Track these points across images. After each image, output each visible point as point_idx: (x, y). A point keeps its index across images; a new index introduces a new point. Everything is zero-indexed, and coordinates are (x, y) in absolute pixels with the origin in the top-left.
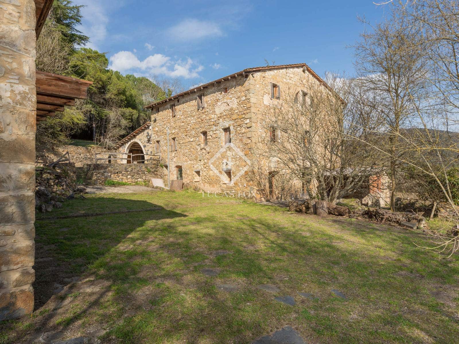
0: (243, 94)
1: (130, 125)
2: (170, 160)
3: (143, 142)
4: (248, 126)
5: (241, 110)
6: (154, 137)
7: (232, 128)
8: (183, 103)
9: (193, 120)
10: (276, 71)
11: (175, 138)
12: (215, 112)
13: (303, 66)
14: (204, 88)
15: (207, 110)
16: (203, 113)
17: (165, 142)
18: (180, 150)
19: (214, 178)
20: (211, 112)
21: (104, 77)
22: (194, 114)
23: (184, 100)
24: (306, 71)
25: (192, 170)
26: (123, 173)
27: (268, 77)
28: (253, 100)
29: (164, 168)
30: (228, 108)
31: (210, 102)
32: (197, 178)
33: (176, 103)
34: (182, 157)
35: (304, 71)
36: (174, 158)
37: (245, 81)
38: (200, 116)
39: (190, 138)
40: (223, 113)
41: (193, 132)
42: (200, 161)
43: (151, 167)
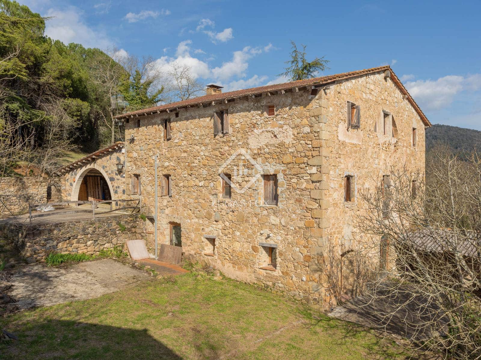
0: (305, 121)
1: (78, 124)
2: (159, 210)
3: (110, 172)
4: (315, 178)
5: (300, 148)
6: (130, 168)
7: (280, 177)
8: (187, 119)
9: (204, 152)
10: (354, 81)
11: (170, 176)
12: (248, 144)
13: (385, 70)
14: (229, 101)
15: (233, 138)
16: (223, 142)
17: (150, 178)
18: (178, 197)
19: (242, 256)
20: (240, 143)
21: (39, 50)
22: (207, 141)
23: (188, 114)
24: (388, 79)
25: (201, 235)
26: (79, 237)
27: (344, 91)
28: (324, 135)
29: (148, 221)
30: (274, 141)
31: (238, 125)
32: (208, 249)
33: (173, 117)
34: (181, 209)
35: (385, 78)
36: (165, 208)
37: (311, 100)
38: (218, 146)
39: (197, 181)
40: (264, 149)
41: (204, 172)
42: (216, 221)
43: (126, 222)
